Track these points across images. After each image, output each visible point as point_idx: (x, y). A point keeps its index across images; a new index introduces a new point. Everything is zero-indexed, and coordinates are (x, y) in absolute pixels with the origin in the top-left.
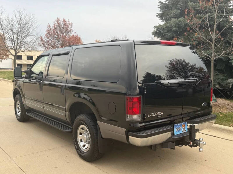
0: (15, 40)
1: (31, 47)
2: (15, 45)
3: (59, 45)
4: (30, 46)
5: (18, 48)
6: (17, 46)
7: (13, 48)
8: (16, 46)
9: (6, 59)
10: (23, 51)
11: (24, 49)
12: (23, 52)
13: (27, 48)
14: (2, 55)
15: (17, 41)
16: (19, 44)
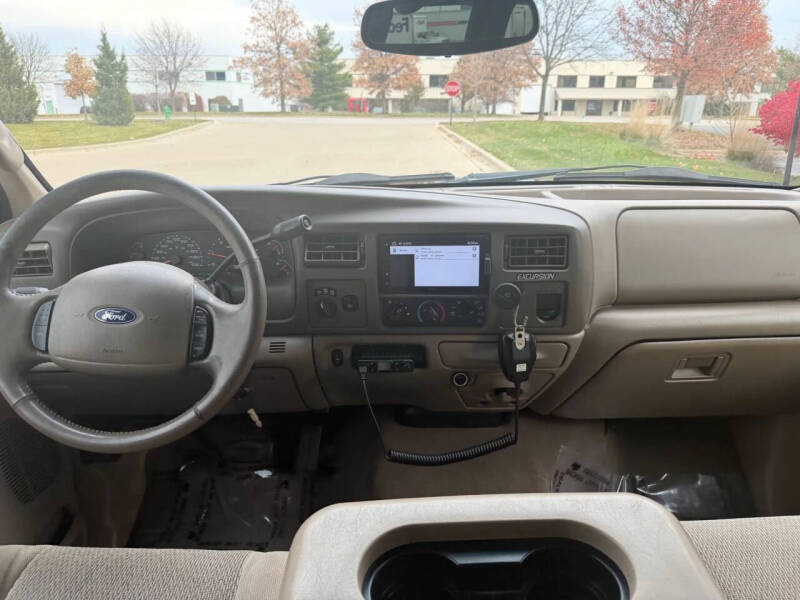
0: (550, 27)
1: (591, 47)
2: (548, 44)
3: (676, 27)
4: (589, 44)
5: (555, 52)
6: (554, 45)
7: (541, 52)
8: (550, 48)
9: (529, 86)
10: (569, 59)
11: (573, 54)
12: (567, 65)
13: (580, 50)
14: (522, 78)
15: (554, 31)
16: (558, 42)
